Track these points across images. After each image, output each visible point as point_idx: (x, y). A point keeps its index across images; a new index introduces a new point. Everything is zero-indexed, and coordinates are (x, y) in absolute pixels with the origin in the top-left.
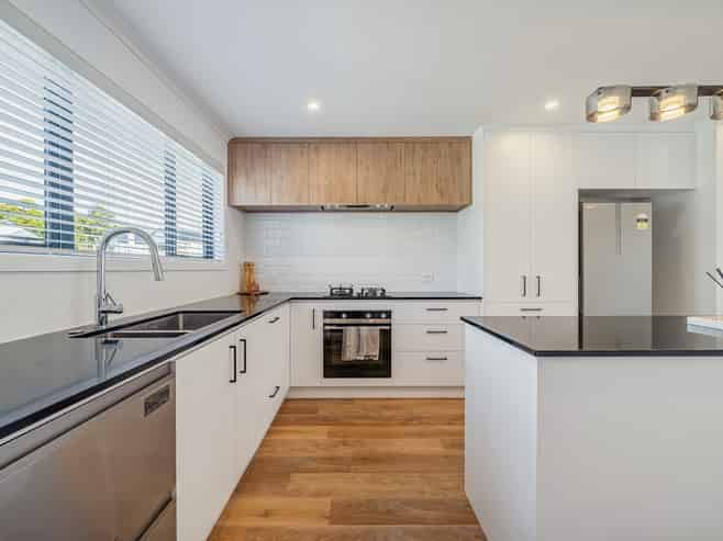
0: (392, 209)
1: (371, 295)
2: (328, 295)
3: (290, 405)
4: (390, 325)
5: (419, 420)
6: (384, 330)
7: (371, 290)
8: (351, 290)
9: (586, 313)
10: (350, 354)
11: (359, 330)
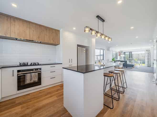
0: (40, 43)
1: (35, 64)
4: (41, 72)
5: (50, 93)
6: (39, 73)
7: (34, 63)
8: (27, 63)
9: (78, 65)
10: (28, 81)
11: (31, 74)
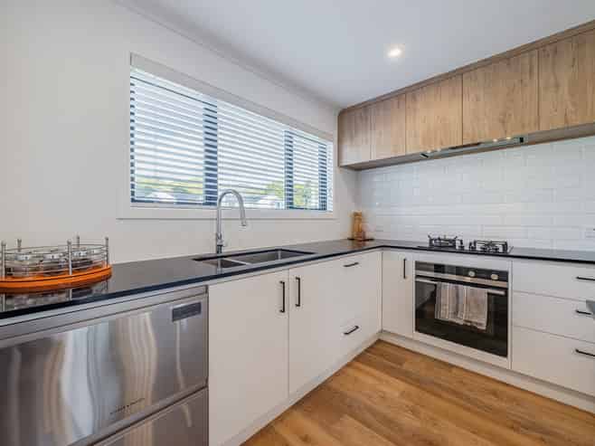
2: (428, 245)
3: (379, 346)
4: (506, 290)
8: (462, 241)
11: (457, 289)
